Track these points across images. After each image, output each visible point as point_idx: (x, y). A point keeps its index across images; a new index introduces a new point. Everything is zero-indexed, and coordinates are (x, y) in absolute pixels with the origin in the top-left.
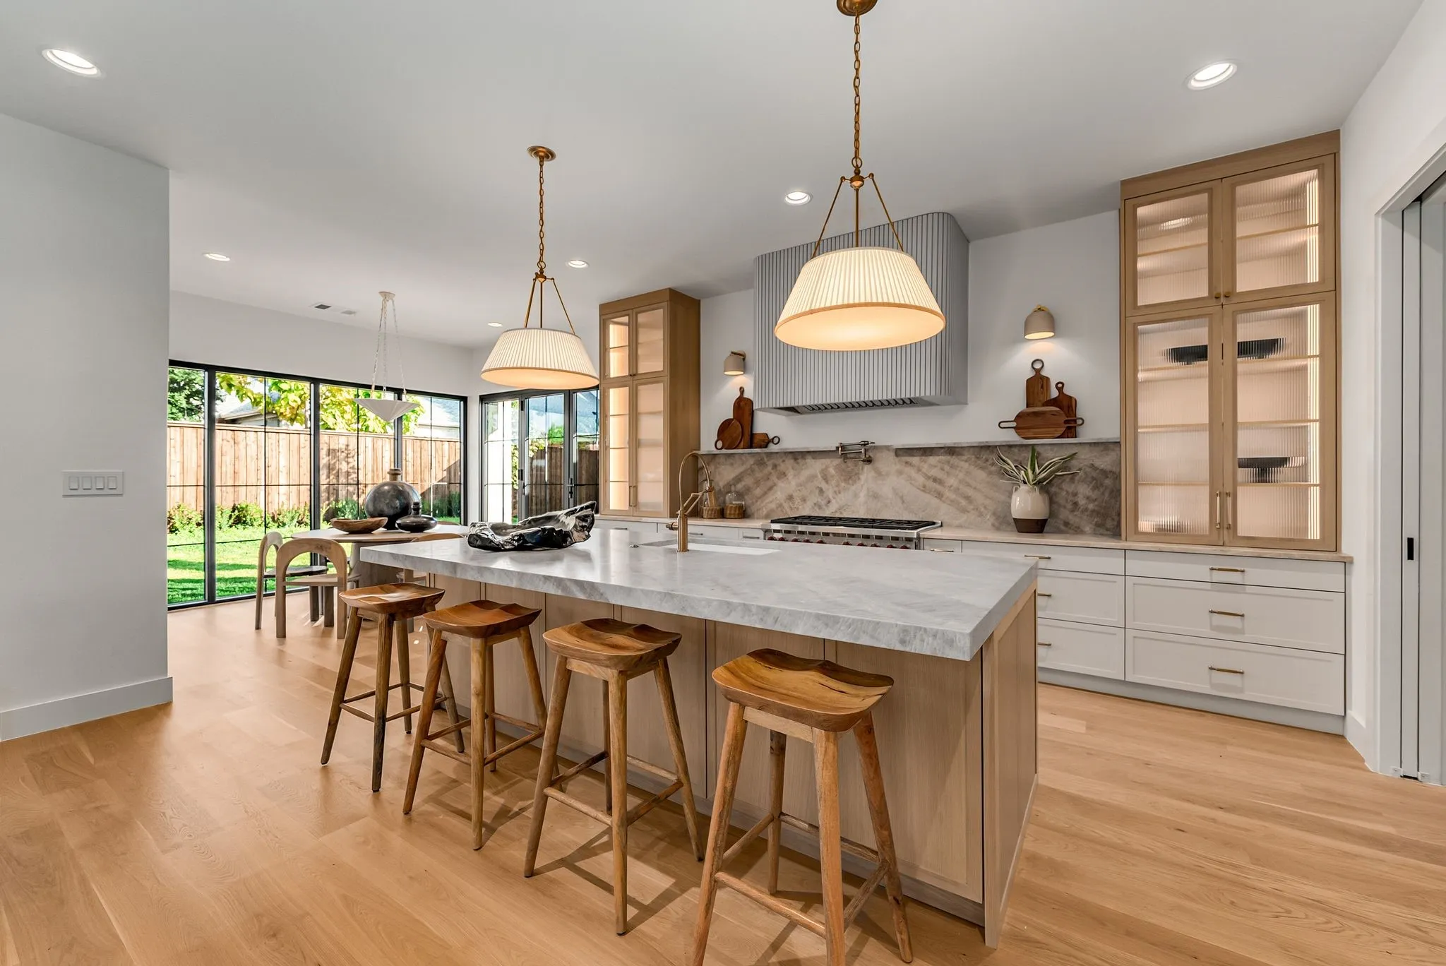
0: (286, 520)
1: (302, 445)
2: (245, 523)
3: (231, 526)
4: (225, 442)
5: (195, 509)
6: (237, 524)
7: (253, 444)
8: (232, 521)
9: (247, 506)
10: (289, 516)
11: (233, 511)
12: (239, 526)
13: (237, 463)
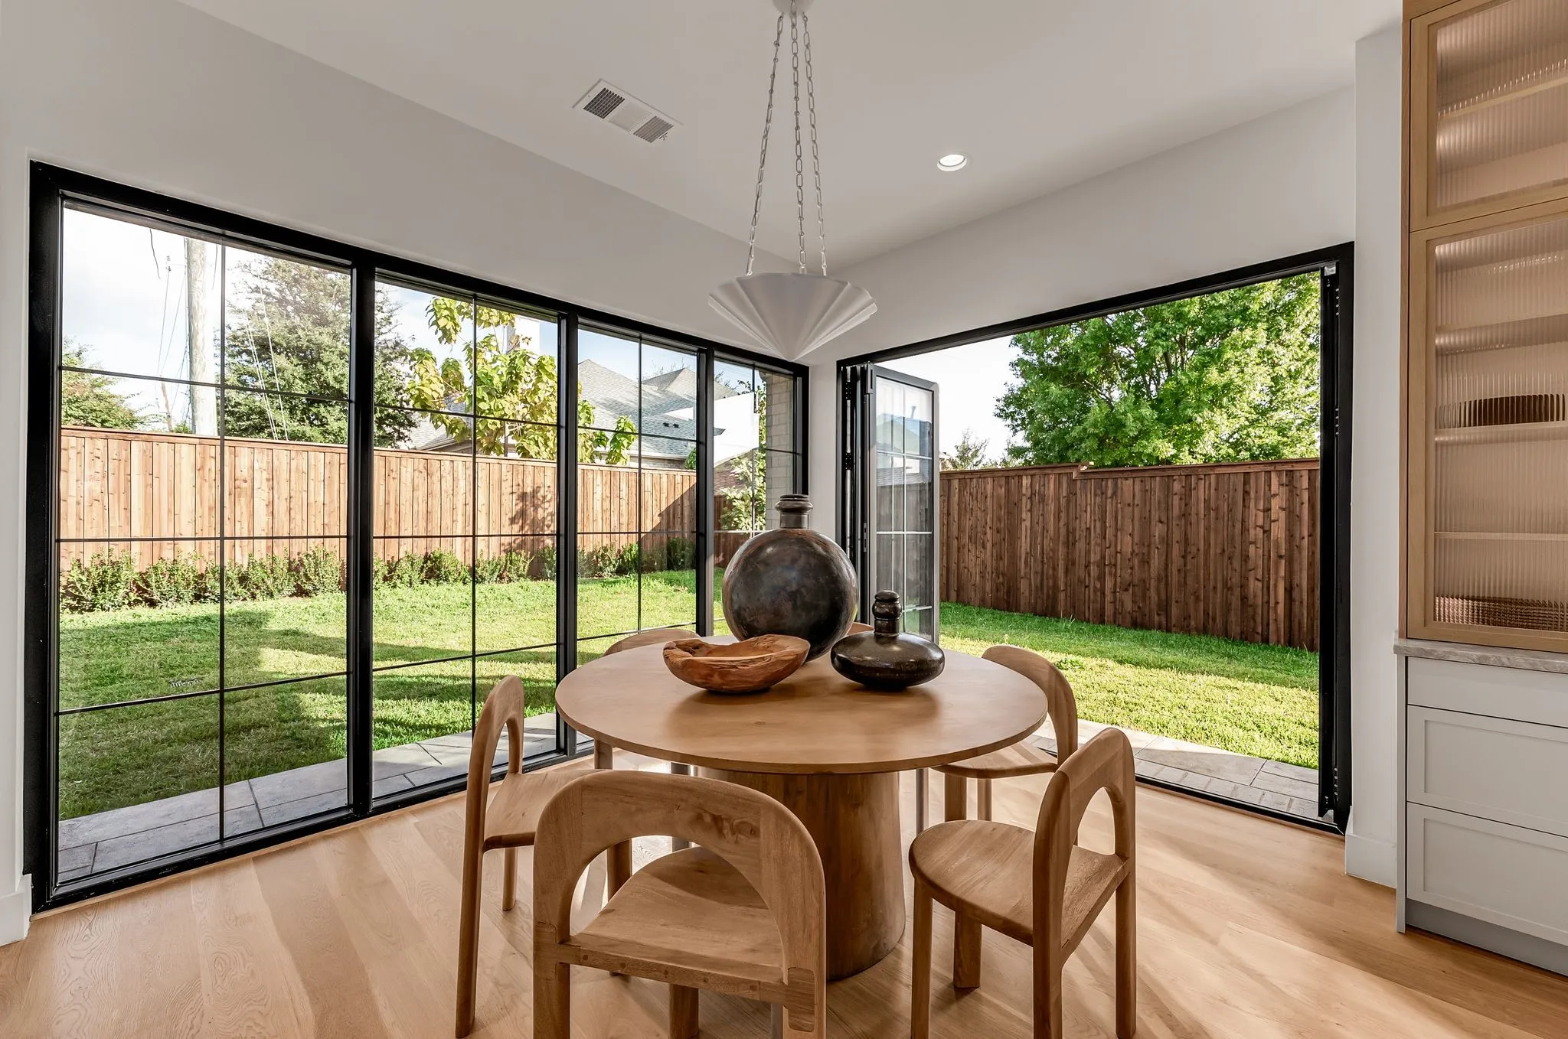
0: (486, 575)
1: (504, 478)
2: (438, 577)
3: (422, 582)
4: (416, 473)
5: (382, 558)
6: (430, 578)
7: (448, 477)
8: (423, 575)
9: (441, 555)
10: (490, 568)
11: (425, 562)
12: (432, 581)
13: (430, 499)
